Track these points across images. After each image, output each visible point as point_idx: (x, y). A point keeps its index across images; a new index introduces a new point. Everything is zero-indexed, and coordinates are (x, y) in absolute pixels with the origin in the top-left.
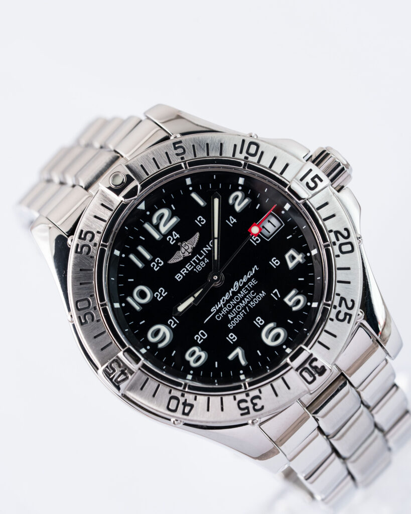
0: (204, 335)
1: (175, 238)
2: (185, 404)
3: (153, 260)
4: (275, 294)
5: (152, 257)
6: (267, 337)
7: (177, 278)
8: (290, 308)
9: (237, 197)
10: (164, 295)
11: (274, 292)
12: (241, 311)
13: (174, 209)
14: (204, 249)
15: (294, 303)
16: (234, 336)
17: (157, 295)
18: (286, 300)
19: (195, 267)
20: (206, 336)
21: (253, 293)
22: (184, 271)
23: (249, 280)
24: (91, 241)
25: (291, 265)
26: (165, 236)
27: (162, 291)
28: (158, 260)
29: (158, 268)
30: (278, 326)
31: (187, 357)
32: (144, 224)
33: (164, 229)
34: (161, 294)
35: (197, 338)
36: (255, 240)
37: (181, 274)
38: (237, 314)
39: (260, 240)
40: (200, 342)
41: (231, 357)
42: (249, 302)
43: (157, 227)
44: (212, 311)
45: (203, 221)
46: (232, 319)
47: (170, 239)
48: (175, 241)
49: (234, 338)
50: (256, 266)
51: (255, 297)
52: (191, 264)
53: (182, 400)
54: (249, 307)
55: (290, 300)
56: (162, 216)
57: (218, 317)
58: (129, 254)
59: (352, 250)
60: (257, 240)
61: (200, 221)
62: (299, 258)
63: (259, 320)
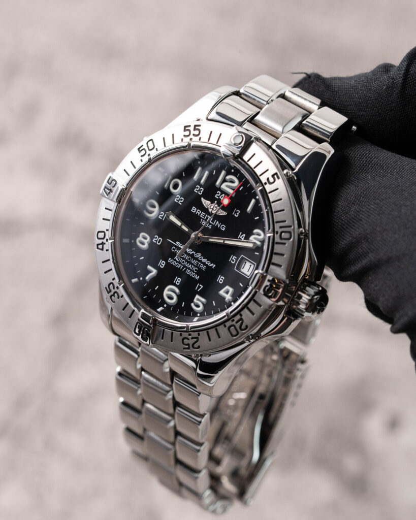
0: (159, 242)
1: (220, 197)
2: (103, 244)
3: (201, 186)
4: (199, 287)
5: (203, 184)
6: (169, 290)
7: (193, 209)
8: (192, 301)
9: (259, 235)
10: (179, 203)
11: (200, 285)
12: (182, 265)
13: (240, 189)
14: (218, 222)
15: (197, 303)
16: (164, 265)
17: (178, 197)
18: (197, 297)
19: (203, 219)
20: (159, 244)
21: (196, 270)
22: (199, 212)
23: (204, 264)
24: (194, 135)
25: (222, 292)
26: (220, 189)
27: (182, 200)
28: (202, 190)
29: (197, 192)
30: (178, 296)
31: (142, 234)
32: (225, 170)
33: (224, 186)
34: (180, 200)
35: (156, 238)
36: (233, 259)
37: (196, 211)
38: (179, 262)
39: (233, 263)
40: (154, 241)
41: (149, 267)
42: (189, 269)
43: (224, 181)
44: (177, 242)
45: (237, 215)
46: (175, 260)
47: (219, 193)
48: (218, 198)
49: (162, 266)
50: (215, 266)
51: (194, 272)
52: (205, 216)
53: (104, 241)
54: (186, 270)
55: (198, 300)
56: (233, 182)
57: (173, 249)
58: (201, 166)
59: (233, 336)
60: (233, 261)
61: (236, 212)
62: (228, 297)
63: (179, 280)
